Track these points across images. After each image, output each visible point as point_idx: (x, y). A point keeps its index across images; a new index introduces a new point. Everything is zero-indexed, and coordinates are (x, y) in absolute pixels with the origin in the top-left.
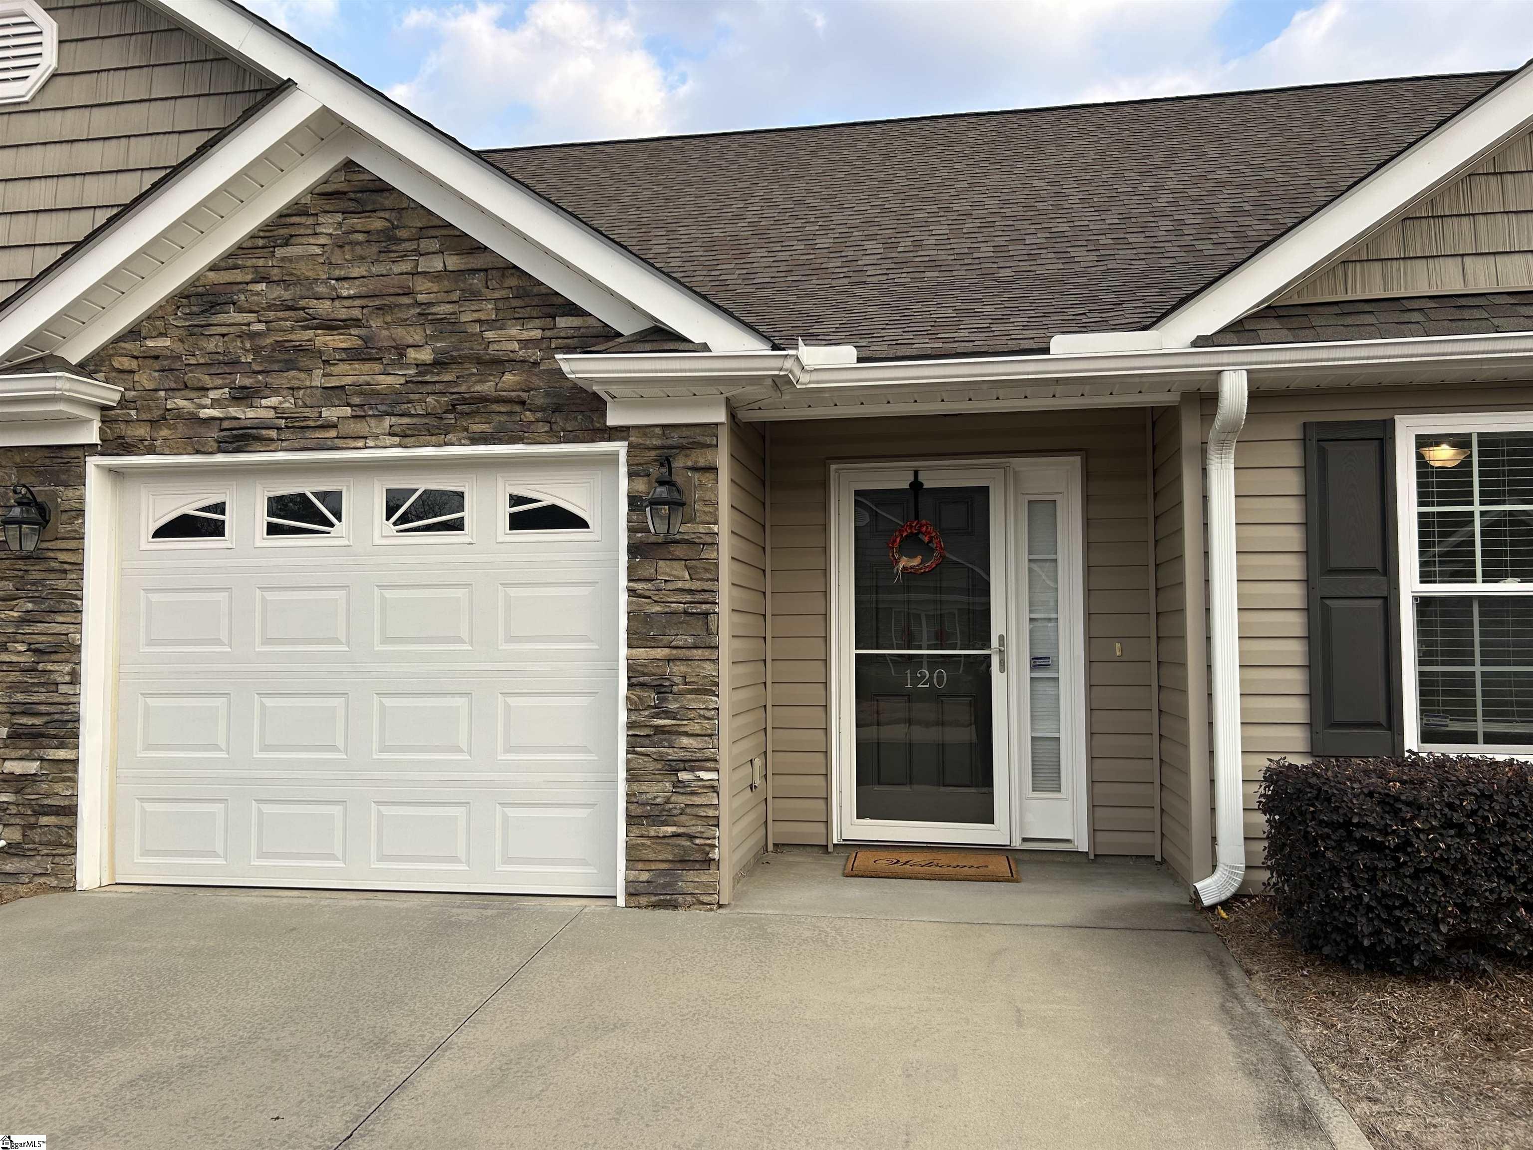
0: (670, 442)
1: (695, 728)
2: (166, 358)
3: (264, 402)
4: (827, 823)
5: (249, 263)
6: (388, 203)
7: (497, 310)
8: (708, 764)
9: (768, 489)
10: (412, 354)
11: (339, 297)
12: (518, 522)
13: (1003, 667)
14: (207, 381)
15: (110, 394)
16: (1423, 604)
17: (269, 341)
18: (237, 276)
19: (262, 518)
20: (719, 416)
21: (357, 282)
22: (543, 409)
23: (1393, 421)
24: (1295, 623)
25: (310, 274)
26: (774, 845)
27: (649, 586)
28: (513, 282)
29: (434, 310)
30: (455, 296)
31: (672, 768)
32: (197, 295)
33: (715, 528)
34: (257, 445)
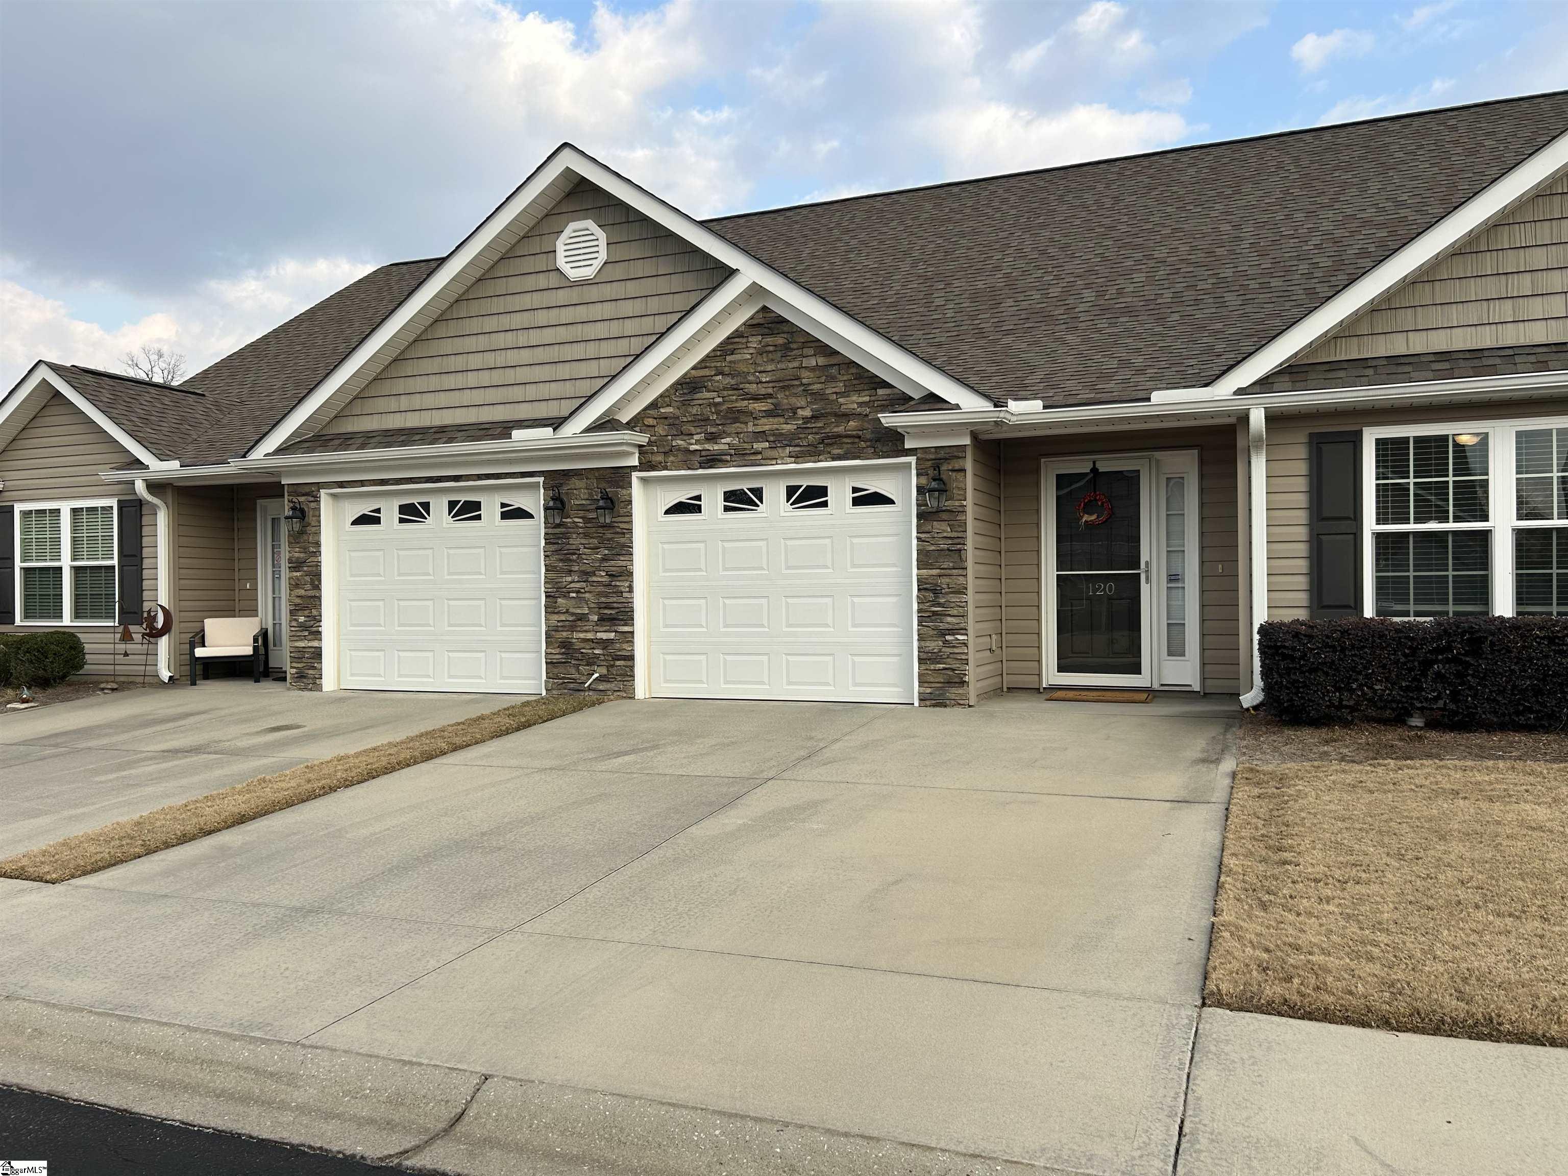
0: (939, 456)
1: (955, 612)
2: (671, 418)
3: (723, 441)
4: (1039, 675)
5: (713, 365)
6: (785, 329)
7: (845, 386)
8: (962, 631)
9: (1002, 477)
10: (800, 412)
11: (761, 382)
12: (857, 502)
13: (1148, 580)
14: (693, 430)
15: (643, 439)
16: (1379, 537)
17: (724, 407)
18: (706, 372)
19: (721, 503)
20: (967, 441)
21: (770, 374)
22: (871, 441)
23: (1362, 430)
24: (1302, 549)
25: (745, 370)
26: (1008, 688)
27: (928, 535)
28: (854, 370)
29: (811, 387)
30: (823, 379)
31: (942, 633)
32: (686, 383)
33: (965, 503)
34: (720, 464)
